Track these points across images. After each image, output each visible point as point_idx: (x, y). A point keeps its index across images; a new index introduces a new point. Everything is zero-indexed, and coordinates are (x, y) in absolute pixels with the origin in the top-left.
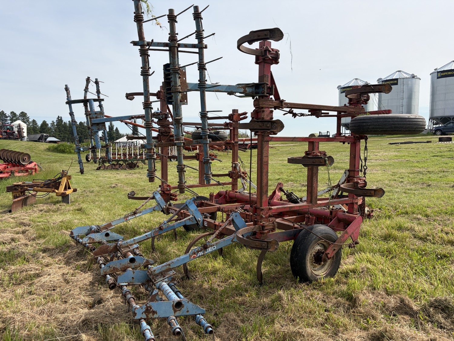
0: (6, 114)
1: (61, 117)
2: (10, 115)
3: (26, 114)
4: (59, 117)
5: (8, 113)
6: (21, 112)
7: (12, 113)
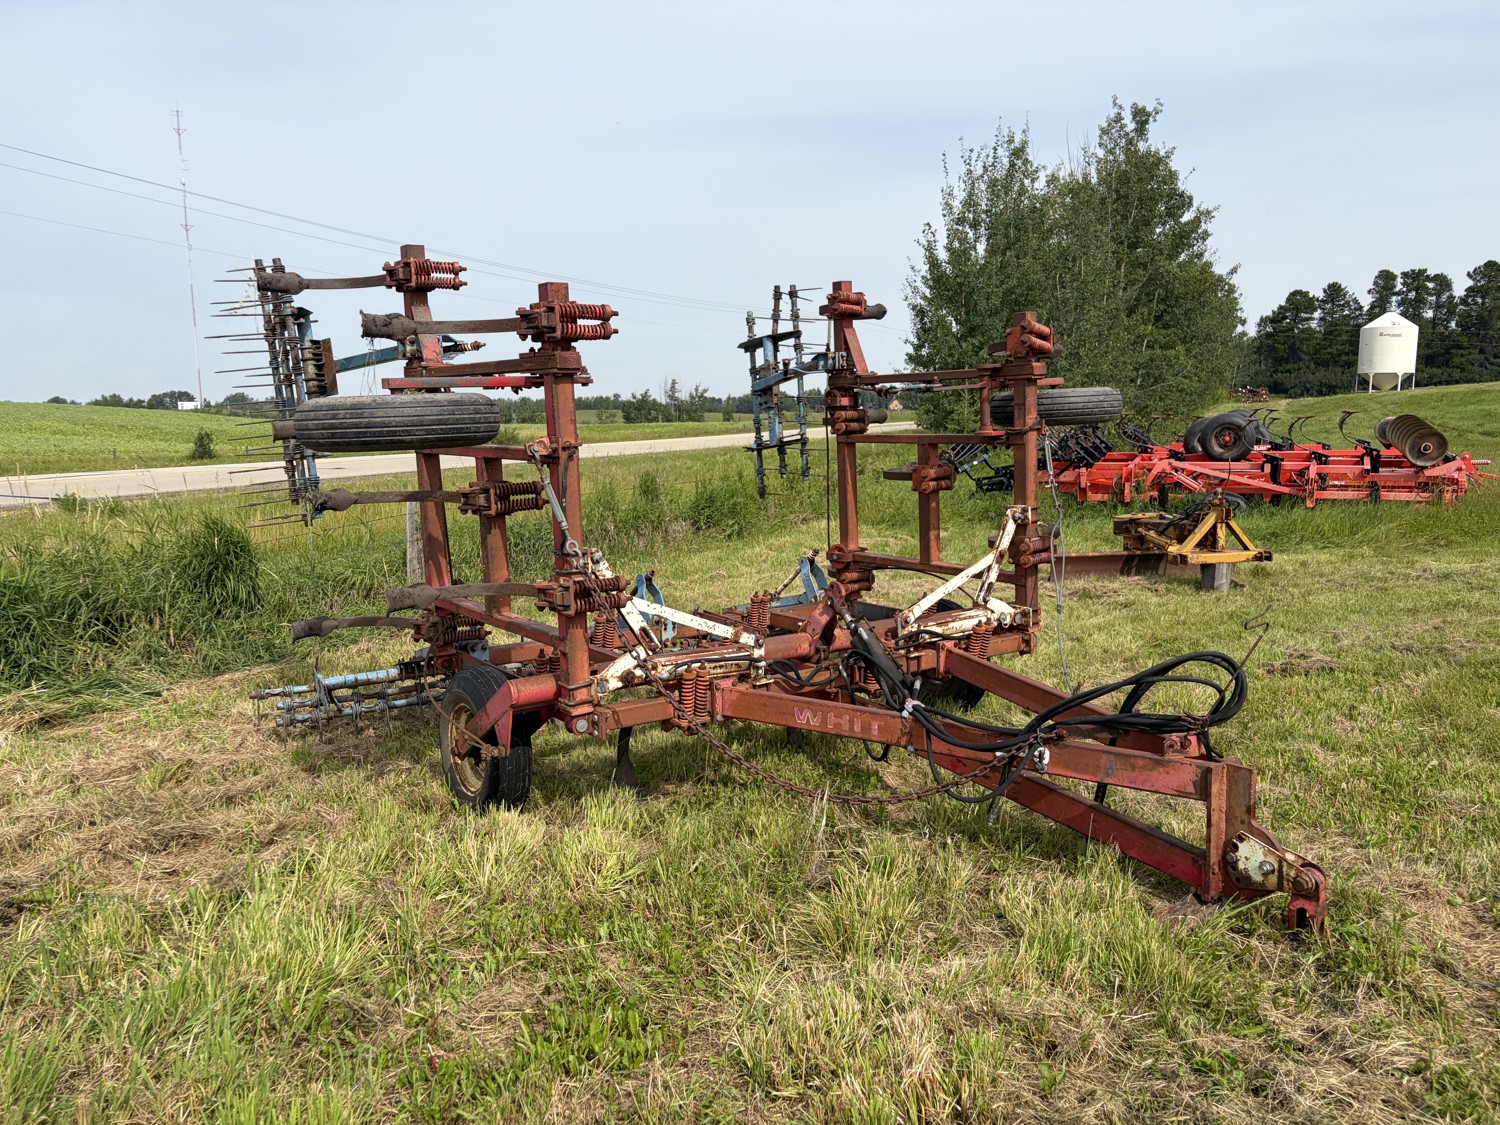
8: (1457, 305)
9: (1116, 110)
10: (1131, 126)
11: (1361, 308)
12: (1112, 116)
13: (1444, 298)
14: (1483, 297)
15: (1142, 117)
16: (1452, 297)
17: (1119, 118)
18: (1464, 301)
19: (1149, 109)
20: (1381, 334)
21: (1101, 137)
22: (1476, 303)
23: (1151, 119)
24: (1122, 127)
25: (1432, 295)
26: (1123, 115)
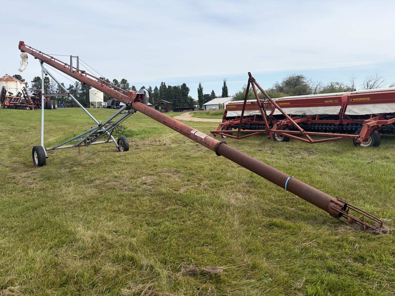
0: (110, 82)
1: (164, 83)
2: (112, 82)
3: (127, 81)
4: (162, 82)
5: (111, 81)
6: (122, 79)
7: (115, 81)
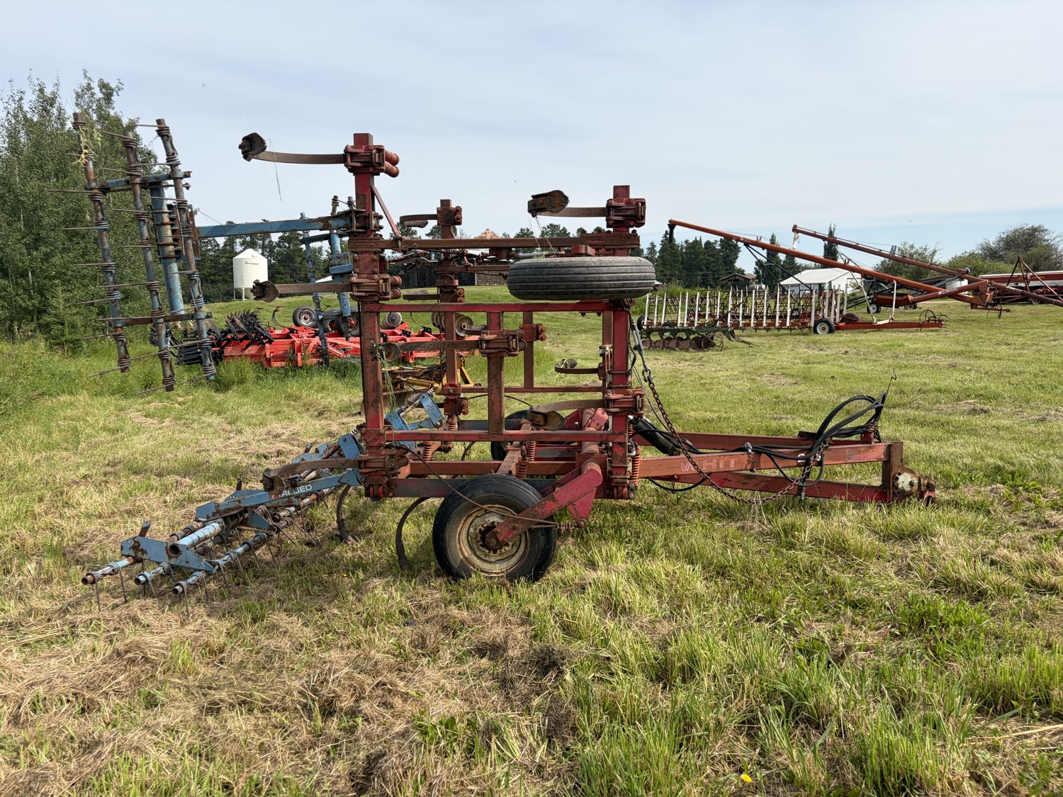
8: (274, 247)
9: (86, 81)
10: (99, 95)
11: (218, 245)
12: (85, 85)
13: (267, 242)
14: (289, 243)
15: (108, 92)
16: (271, 241)
17: (89, 88)
18: (278, 245)
19: (113, 85)
20: (246, 263)
21: (77, 100)
22: (285, 247)
23: (115, 94)
24: (93, 94)
25: (260, 240)
26: (92, 85)
